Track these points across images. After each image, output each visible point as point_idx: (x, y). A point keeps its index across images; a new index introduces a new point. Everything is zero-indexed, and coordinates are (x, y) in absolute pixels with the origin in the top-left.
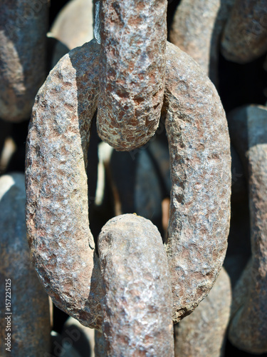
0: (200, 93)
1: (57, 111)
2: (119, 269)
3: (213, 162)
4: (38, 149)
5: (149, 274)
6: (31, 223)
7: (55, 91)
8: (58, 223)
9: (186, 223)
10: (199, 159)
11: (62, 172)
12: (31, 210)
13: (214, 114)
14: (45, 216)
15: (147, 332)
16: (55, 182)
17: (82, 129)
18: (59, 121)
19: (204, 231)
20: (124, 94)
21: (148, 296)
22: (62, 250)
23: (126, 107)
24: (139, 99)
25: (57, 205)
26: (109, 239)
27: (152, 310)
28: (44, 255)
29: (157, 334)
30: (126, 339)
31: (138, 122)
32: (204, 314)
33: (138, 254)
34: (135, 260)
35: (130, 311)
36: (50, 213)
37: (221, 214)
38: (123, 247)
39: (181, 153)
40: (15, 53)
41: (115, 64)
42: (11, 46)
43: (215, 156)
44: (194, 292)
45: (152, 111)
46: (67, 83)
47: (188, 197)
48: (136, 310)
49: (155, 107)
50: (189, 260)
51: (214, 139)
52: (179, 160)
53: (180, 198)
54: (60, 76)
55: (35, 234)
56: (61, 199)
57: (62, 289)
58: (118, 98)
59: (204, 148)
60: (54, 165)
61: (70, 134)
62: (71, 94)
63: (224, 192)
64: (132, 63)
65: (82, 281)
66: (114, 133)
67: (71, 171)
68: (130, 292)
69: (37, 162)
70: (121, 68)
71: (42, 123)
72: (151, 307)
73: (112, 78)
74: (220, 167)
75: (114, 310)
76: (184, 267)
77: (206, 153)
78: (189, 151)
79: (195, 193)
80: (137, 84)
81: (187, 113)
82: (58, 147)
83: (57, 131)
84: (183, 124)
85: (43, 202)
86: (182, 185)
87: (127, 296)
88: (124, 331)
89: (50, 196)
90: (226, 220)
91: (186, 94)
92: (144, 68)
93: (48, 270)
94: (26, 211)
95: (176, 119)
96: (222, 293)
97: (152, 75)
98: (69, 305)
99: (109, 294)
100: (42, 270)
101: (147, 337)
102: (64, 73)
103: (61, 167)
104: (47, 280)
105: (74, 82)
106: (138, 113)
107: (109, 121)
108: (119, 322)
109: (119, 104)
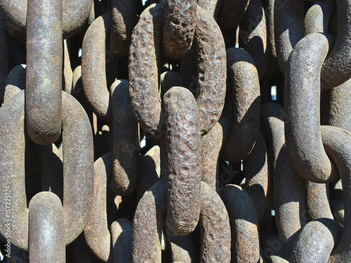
0: (212, 28)
1: (144, 35)
2: (175, 106)
3: (218, 61)
4: (134, 54)
5: (189, 108)
6: (131, 90)
7: (143, 26)
8: (144, 88)
9: (205, 90)
10: (212, 59)
11: (146, 65)
12: (131, 83)
13: (219, 38)
14: (138, 85)
15: (189, 133)
16: (143, 69)
17: (156, 44)
18: (145, 40)
19: (214, 93)
20: (177, 22)
21: (189, 117)
22: (146, 101)
23: (178, 29)
24: (184, 25)
25: (144, 80)
26: (169, 96)
27: (191, 124)
28: (138, 104)
29: (193, 135)
30: (178, 137)
31: (183, 38)
32: (210, 143)
33: (183, 100)
34: (182, 102)
35: (180, 124)
36: (141, 84)
37: (222, 85)
38: (176, 98)
39: (203, 57)
40: (122, 19)
41: (173, 6)
42: (120, 15)
43: (220, 58)
44: (209, 122)
45: (190, 32)
46: (149, 22)
47: (206, 77)
48: (183, 123)
49: (192, 31)
50: (207, 107)
51: (219, 50)
52: (202, 60)
53: (203, 79)
54: (145, 19)
55: (133, 94)
56: (146, 77)
57: (147, 120)
58: (174, 25)
59: (214, 54)
60: (142, 61)
61: (150, 47)
62: (150, 27)
63: (223, 76)
64: (181, 6)
65: (156, 116)
66: (171, 46)
67: (150, 64)
68: (180, 115)
69: (134, 60)
70: (176, 8)
71: (136, 42)
72: (191, 122)
73: (171, 14)
74: (222, 63)
75: (172, 124)
76: (204, 110)
77: (215, 56)
78: (207, 56)
79: (210, 75)
80: (184, 17)
81: (206, 37)
82: (144, 52)
83: (144, 45)
84: (204, 43)
85: (137, 79)
86: (203, 73)
87: (179, 117)
88: (177, 133)
89: (140, 76)
90: (224, 89)
91: (206, 28)
92: (187, 8)
93: (139, 111)
94: (129, 84)
95: (201, 41)
96: (219, 133)
97: (191, 13)
98: (149, 128)
99: (170, 117)
100: (137, 111)
101: (189, 136)
102: (147, 18)
103: (146, 62)
104: (139, 116)
105: (152, 21)
106: (184, 33)
107: (169, 38)
108: (175, 129)
109: (174, 27)
